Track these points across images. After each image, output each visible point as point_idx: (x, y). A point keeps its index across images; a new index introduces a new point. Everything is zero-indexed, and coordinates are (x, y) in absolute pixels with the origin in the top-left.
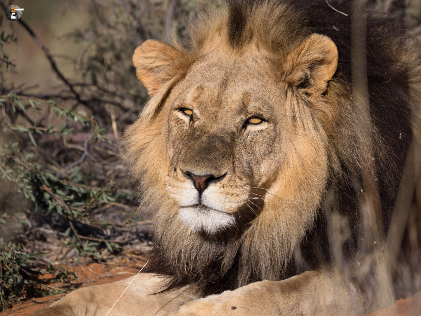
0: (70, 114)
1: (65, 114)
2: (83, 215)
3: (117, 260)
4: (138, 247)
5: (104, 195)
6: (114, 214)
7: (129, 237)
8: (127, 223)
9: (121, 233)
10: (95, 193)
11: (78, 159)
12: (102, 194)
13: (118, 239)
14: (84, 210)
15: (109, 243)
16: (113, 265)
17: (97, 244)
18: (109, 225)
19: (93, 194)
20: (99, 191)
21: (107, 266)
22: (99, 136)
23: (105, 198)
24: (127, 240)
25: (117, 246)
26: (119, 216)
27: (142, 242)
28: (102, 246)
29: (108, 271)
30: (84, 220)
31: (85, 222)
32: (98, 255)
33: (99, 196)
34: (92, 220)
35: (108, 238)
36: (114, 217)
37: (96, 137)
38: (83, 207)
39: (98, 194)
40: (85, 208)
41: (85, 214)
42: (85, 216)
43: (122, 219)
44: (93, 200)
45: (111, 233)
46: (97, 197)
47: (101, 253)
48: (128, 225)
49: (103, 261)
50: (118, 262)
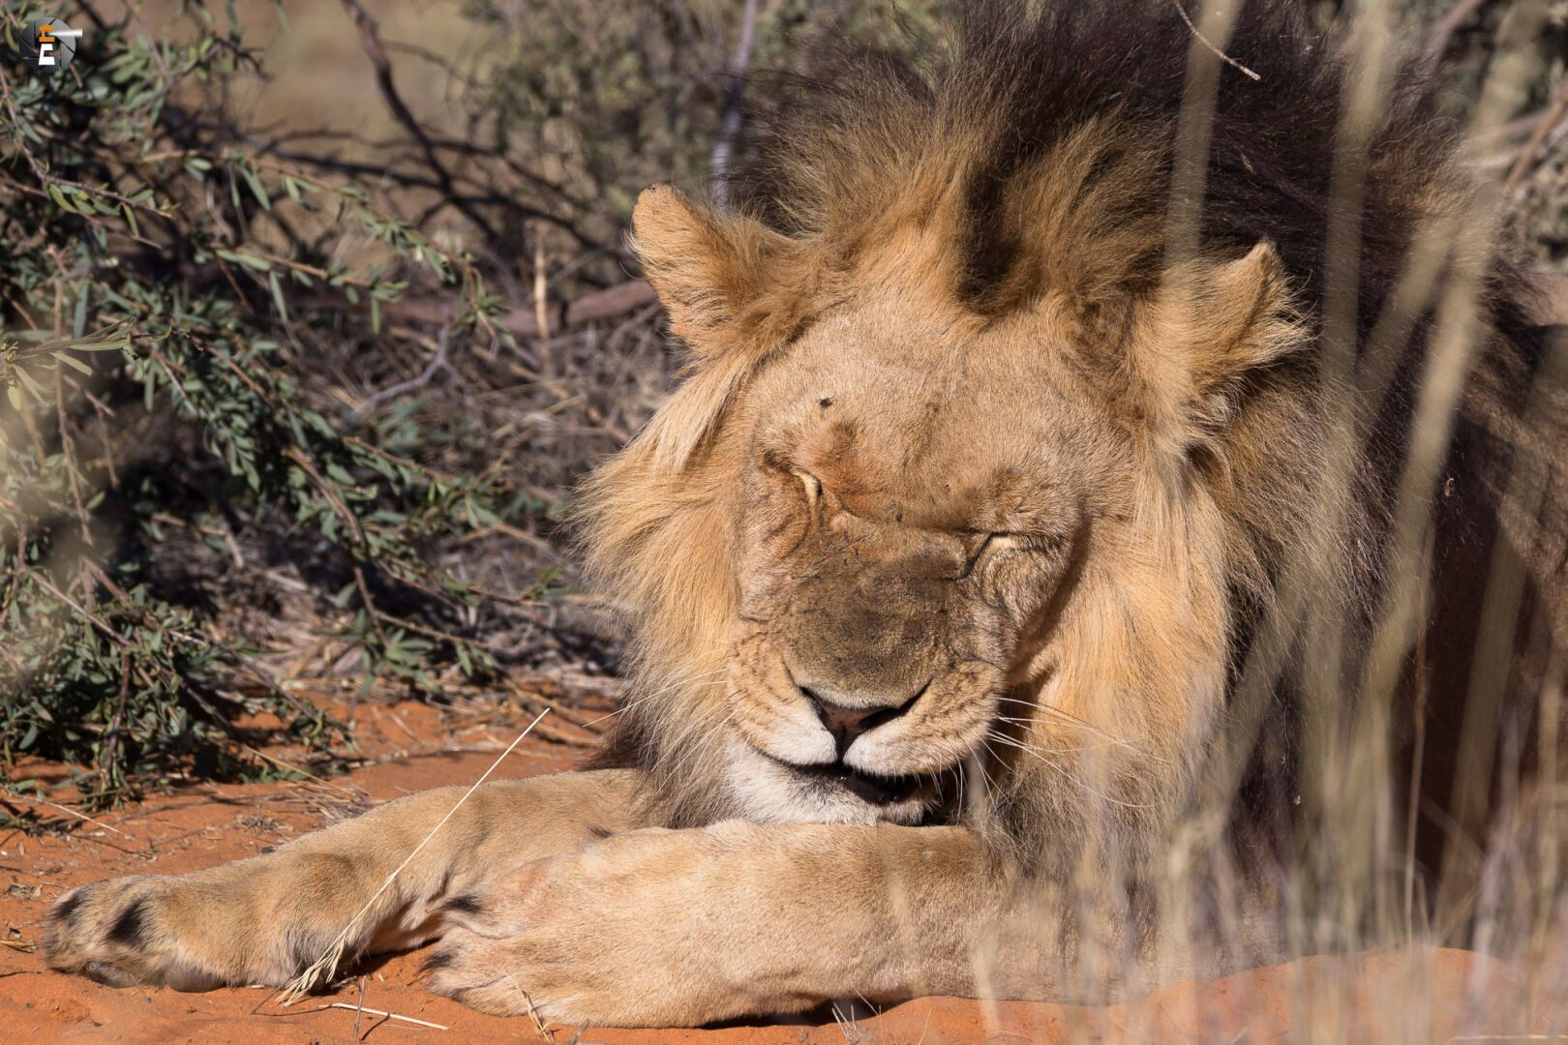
0: (402, 235)
1: (388, 237)
2: (397, 552)
3: (484, 702)
4: (554, 673)
5: (469, 502)
6: (497, 561)
7: (531, 639)
8: (527, 598)
9: (506, 624)
10: (443, 490)
11: (414, 376)
12: (462, 496)
13: (496, 641)
14: (401, 537)
15: (467, 648)
16: (469, 717)
17: (430, 646)
18: (473, 593)
19: (437, 494)
20: (457, 488)
21: (451, 716)
22: (482, 316)
23: (471, 512)
24: (524, 645)
25: (489, 661)
26: (512, 569)
27: (569, 660)
28: (444, 655)
29: (452, 732)
30: (400, 566)
31: (402, 575)
32: (427, 681)
33: (454, 502)
34: (424, 570)
35: (469, 633)
36: (497, 570)
37: (471, 319)
38: (402, 527)
39: (453, 495)
40: (407, 532)
41: (403, 548)
42: (404, 556)
43: (521, 579)
44: (433, 510)
45: (478, 617)
46: (446, 504)
47: (438, 675)
48: (530, 603)
49: (441, 698)
50: (488, 708)
